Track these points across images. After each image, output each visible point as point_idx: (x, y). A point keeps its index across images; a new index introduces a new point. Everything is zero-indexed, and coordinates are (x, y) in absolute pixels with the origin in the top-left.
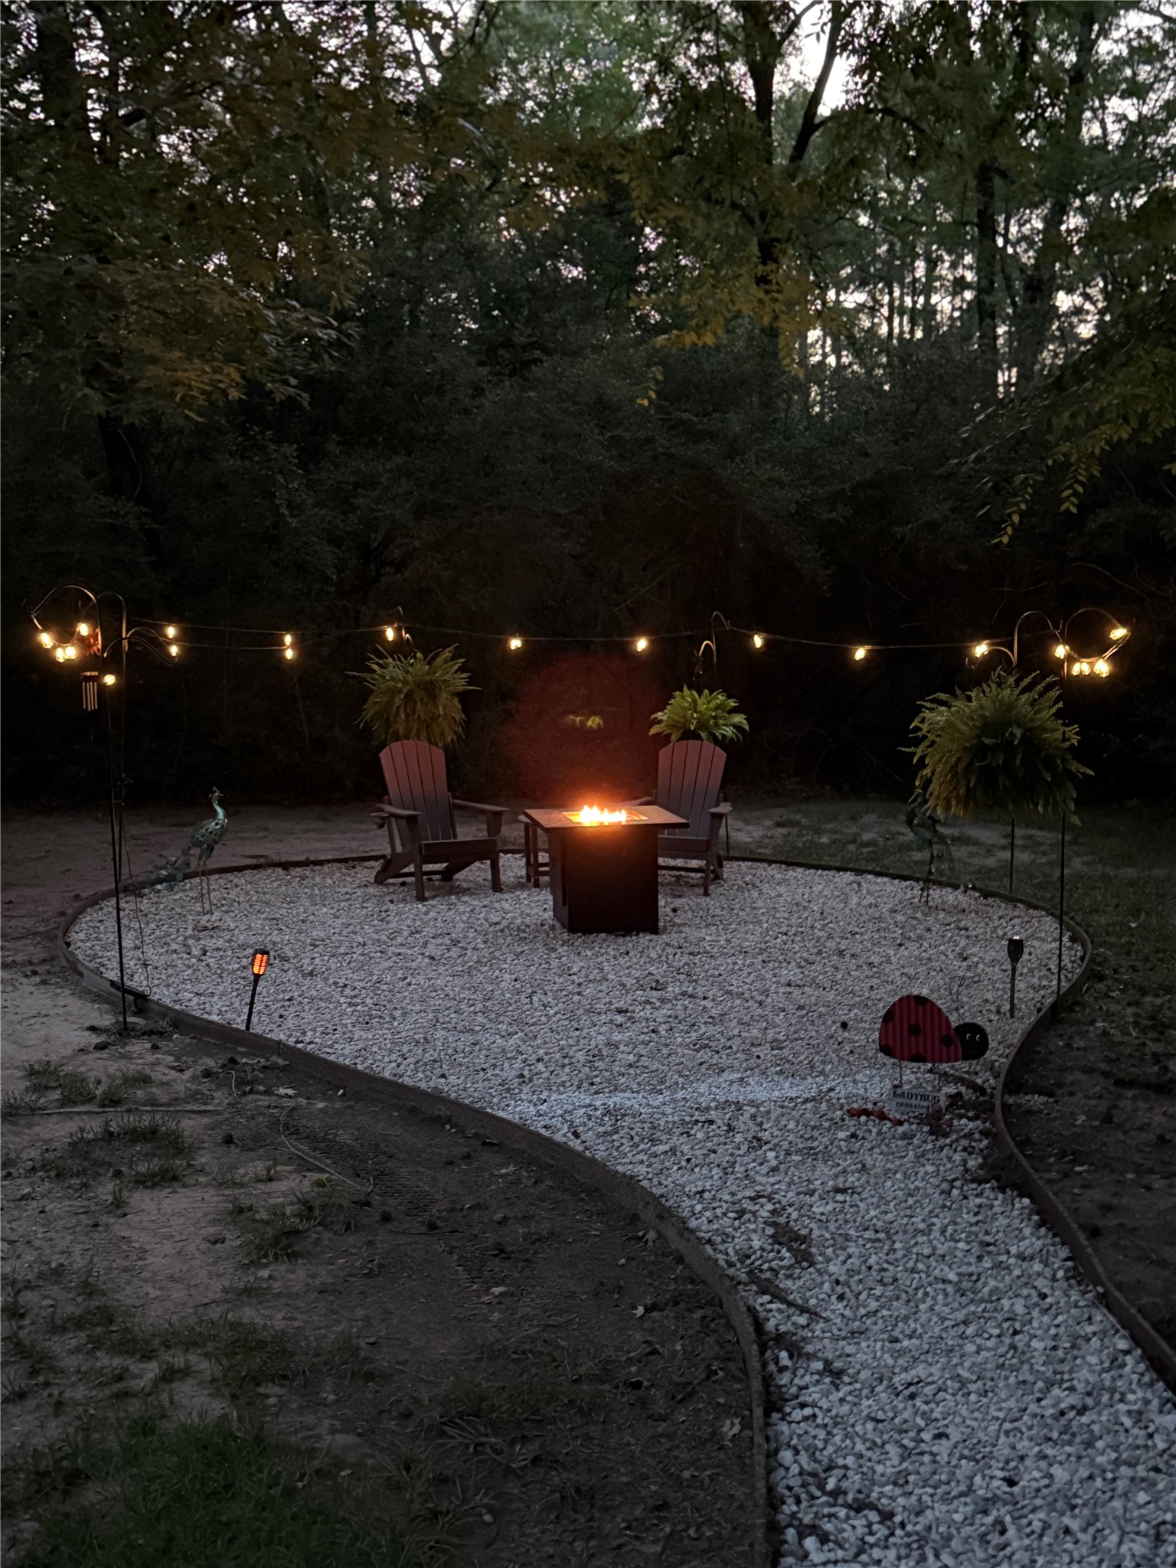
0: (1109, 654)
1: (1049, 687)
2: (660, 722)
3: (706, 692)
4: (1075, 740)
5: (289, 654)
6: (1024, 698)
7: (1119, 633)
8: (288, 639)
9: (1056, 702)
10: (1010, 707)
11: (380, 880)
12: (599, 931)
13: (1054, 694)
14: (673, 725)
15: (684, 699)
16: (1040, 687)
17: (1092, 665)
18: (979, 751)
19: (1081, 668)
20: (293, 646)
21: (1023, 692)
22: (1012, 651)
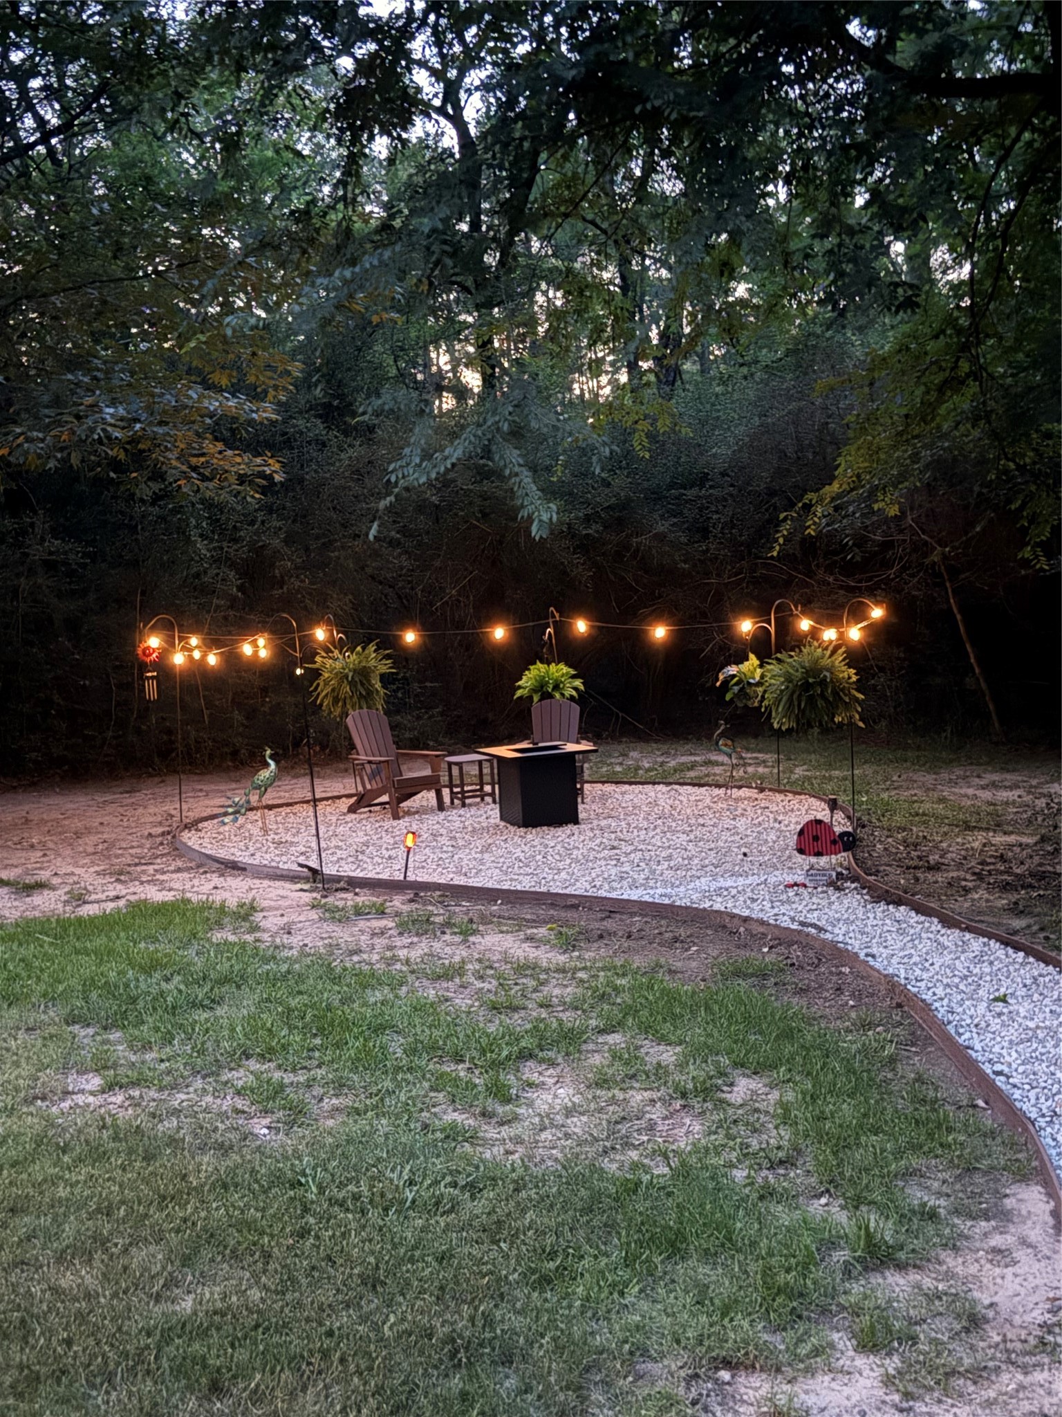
2: (523, 688)
7: (877, 612)
11: (352, 810)
12: (541, 825)
14: (534, 690)
15: (539, 669)
19: (829, 635)
22: (771, 627)
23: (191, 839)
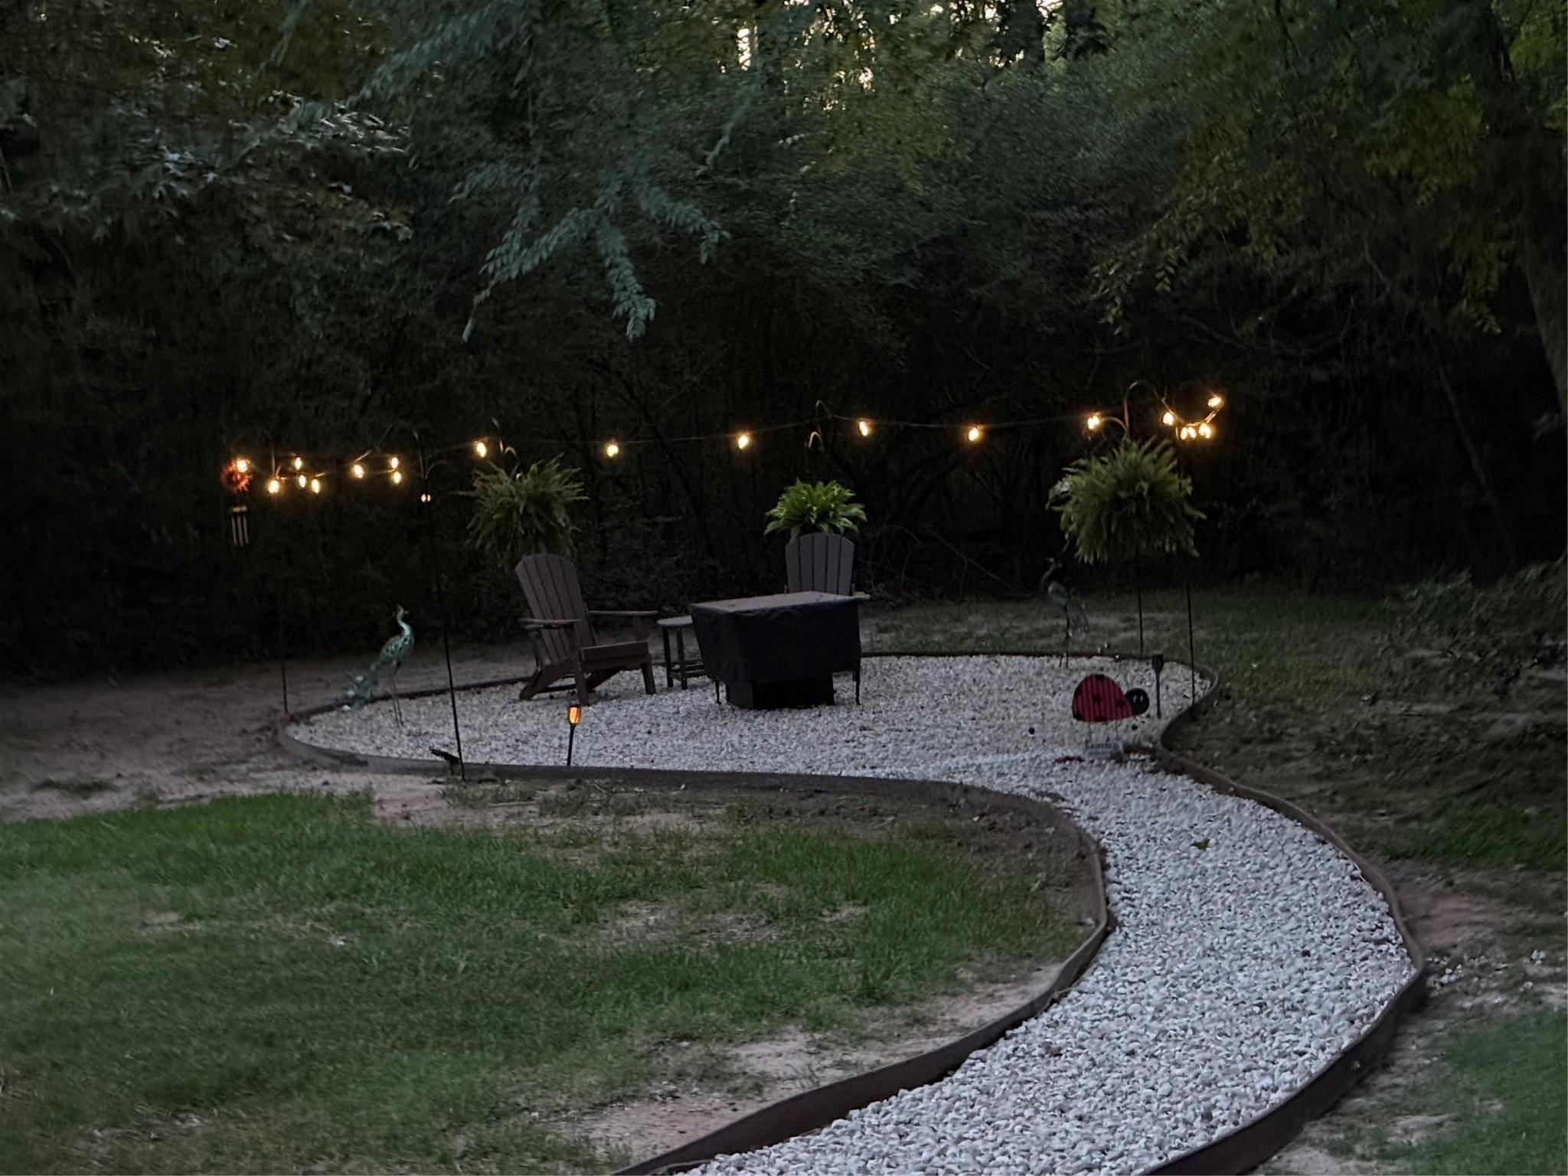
0: (1209, 418)
1: (1166, 448)
2: (777, 519)
3: (821, 484)
4: (1189, 490)
5: (397, 478)
6: (1147, 459)
7: (1215, 402)
8: (394, 462)
9: (1171, 461)
10: (1137, 466)
11: (525, 696)
13: (1169, 453)
14: (791, 521)
15: (799, 491)
16: (1158, 449)
17: (1197, 428)
18: (1117, 503)
19: (1188, 432)
20: (400, 469)
21: (1145, 453)
22: (1123, 419)
23: (300, 734)
